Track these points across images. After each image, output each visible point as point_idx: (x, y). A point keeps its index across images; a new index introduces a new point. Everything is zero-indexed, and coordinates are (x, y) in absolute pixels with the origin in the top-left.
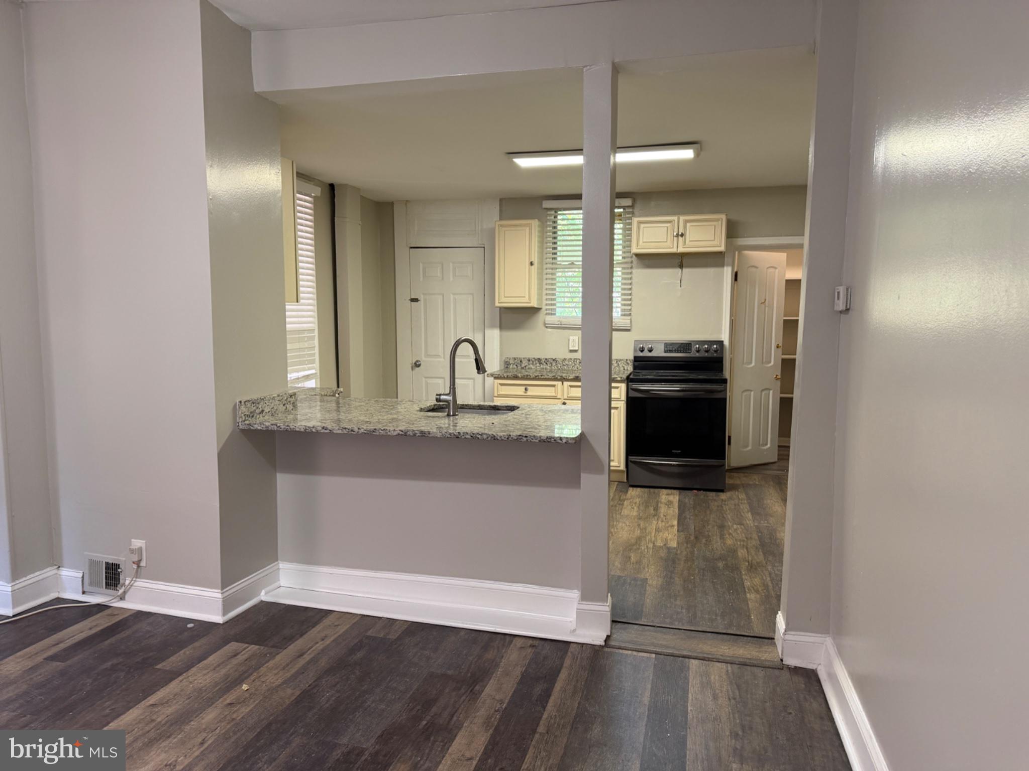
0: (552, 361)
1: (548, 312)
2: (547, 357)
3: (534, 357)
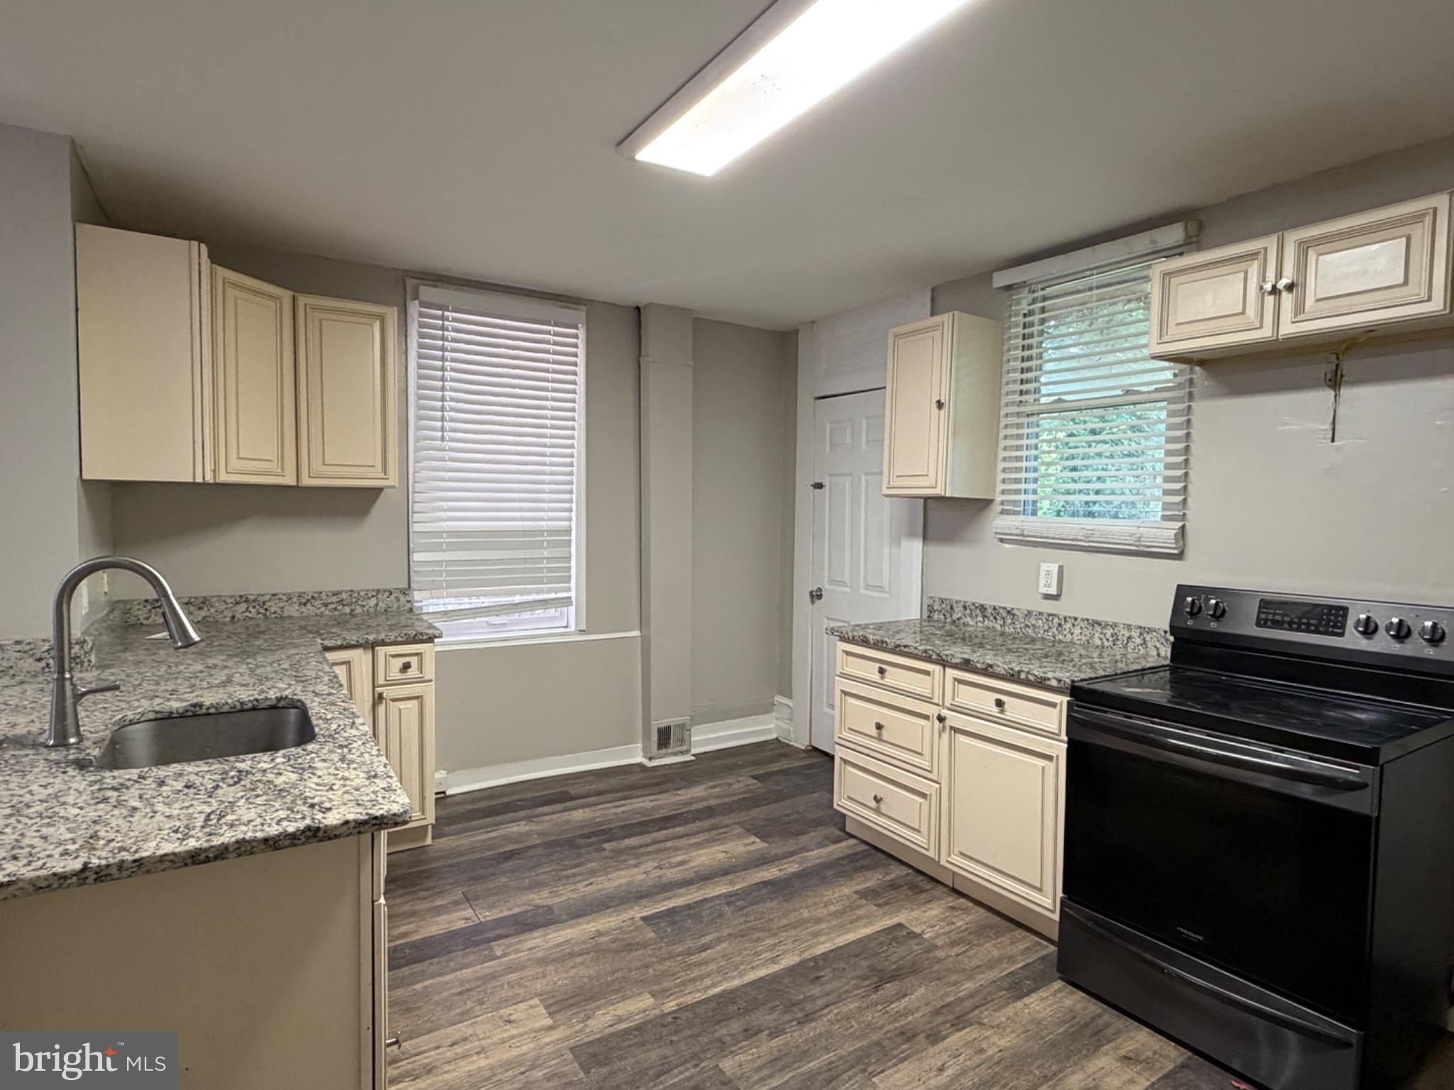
0: (1005, 615)
1: (1005, 507)
2: (997, 604)
3: (974, 601)
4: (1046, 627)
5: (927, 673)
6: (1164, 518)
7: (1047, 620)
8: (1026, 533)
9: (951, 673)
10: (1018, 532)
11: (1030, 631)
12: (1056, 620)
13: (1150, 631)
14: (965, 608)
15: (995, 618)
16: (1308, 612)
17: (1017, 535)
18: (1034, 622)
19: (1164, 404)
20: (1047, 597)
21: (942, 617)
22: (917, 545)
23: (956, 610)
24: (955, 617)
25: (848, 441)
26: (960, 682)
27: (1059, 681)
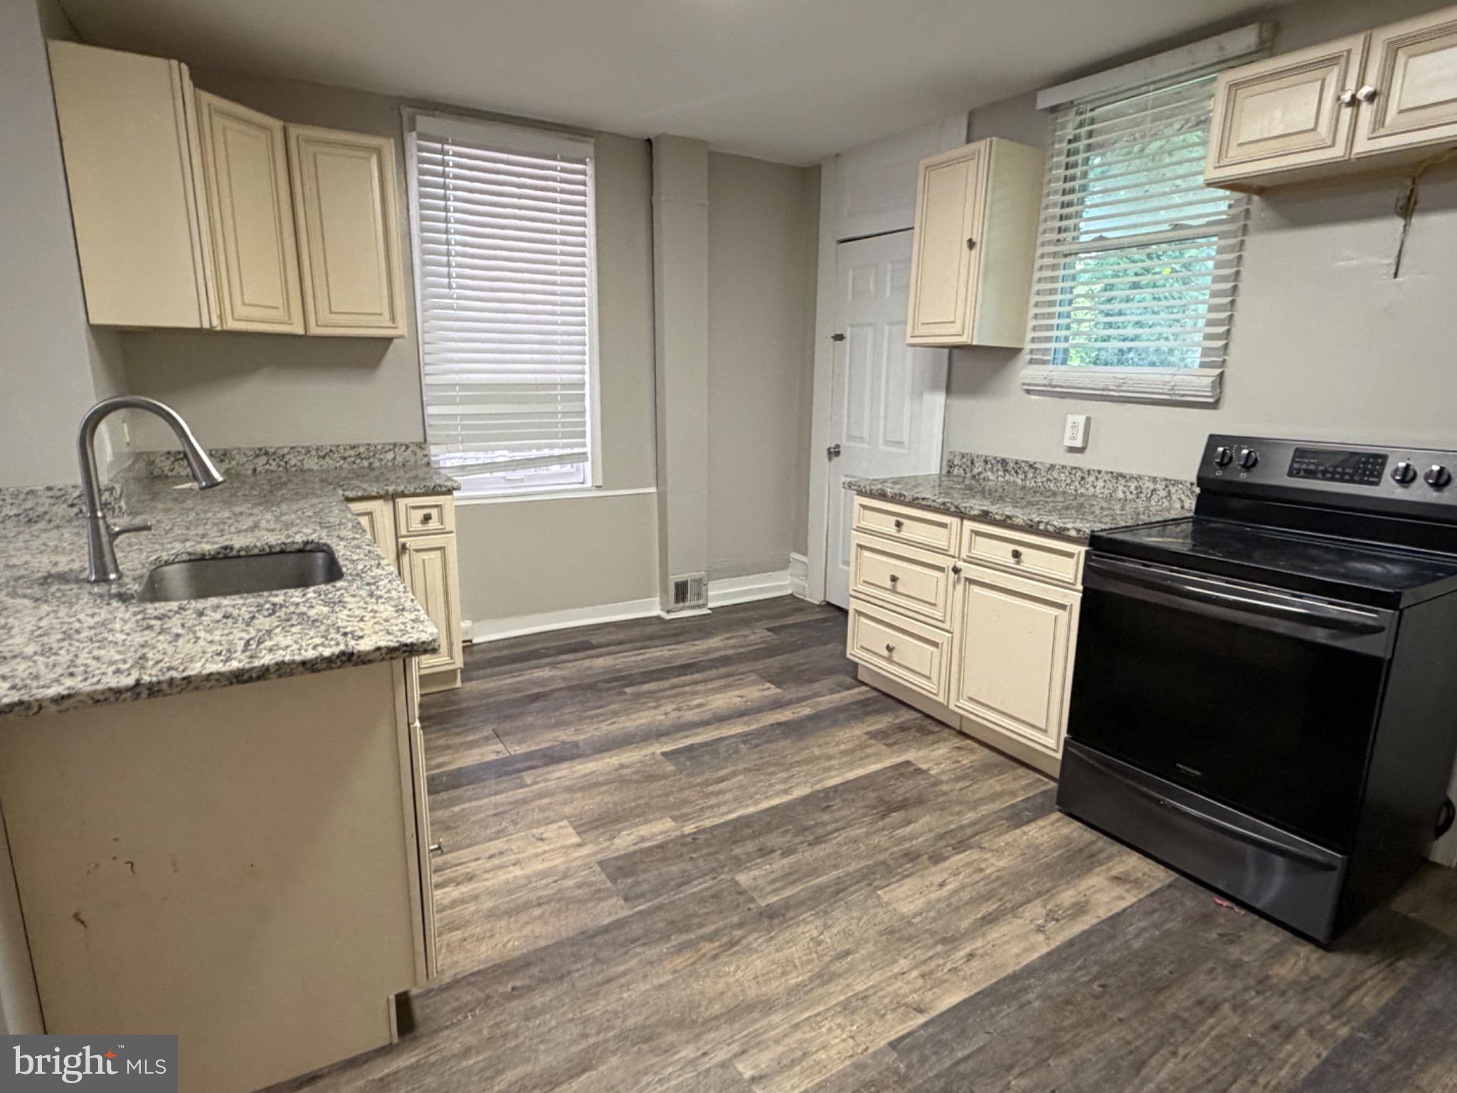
0: (1026, 469)
1: (1034, 357)
2: (1020, 458)
3: (996, 455)
4: (1069, 481)
5: (944, 525)
6: (1203, 365)
7: (1070, 474)
8: (1054, 383)
9: (969, 525)
10: (1046, 382)
11: (1052, 485)
12: (1079, 474)
13: (1176, 483)
14: (986, 462)
15: (1016, 472)
16: (1344, 461)
17: (1045, 386)
18: (1055, 475)
19: (1215, 239)
20: (1072, 450)
21: (961, 471)
22: (940, 398)
23: (977, 465)
24: (976, 471)
25: (872, 288)
26: (977, 533)
27: (1079, 531)
